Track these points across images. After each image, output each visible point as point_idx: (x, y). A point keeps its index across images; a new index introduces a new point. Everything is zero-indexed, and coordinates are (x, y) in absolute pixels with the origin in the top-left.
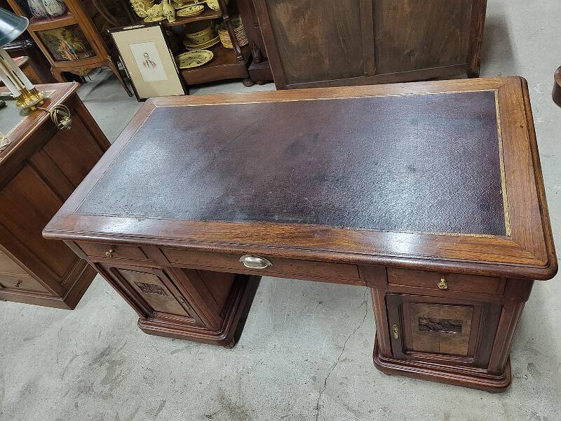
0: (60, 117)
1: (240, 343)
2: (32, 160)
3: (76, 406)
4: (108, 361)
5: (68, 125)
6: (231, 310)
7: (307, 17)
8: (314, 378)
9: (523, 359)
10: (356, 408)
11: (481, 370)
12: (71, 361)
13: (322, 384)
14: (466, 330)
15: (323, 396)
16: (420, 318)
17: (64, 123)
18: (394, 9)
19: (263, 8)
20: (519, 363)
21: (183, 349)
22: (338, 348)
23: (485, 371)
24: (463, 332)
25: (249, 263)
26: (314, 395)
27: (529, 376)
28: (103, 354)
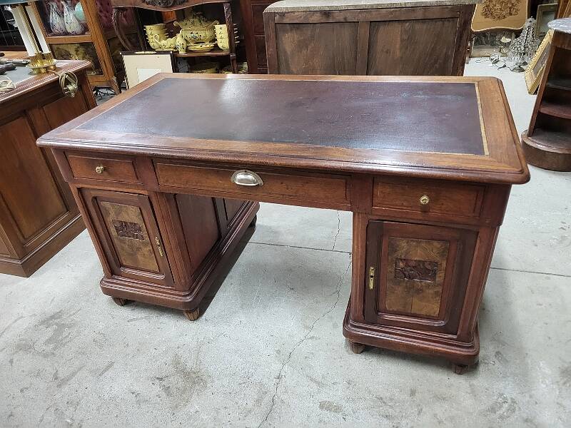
0: (67, 82)
1: (204, 317)
2: (30, 113)
3: (11, 362)
4: (57, 324)
5: (74, 91)
6: (202, 277)
7: (310, 47)
8: (278, 352)
9: (491, 348)
10: (320, 380)
11: (450, 336)
12: (16, 321)
13: (286, 357)
14: (440, 277)
15: (286, 367)
16: (397, 259)
17: (70, 88)
18: (387, 52)
19: (273, 35)
20: (487, 350)
21: (142, 318)
22: (307, 327)
23: (455, 337)
24: (437, 280)
25: (241, 180)
26: (276, 367)
27: (497, 361)
28: (52, 317)
